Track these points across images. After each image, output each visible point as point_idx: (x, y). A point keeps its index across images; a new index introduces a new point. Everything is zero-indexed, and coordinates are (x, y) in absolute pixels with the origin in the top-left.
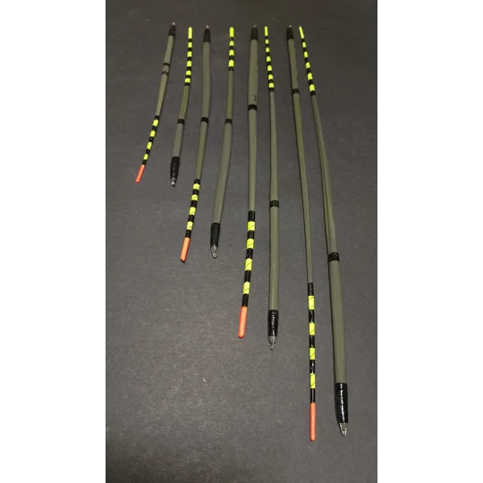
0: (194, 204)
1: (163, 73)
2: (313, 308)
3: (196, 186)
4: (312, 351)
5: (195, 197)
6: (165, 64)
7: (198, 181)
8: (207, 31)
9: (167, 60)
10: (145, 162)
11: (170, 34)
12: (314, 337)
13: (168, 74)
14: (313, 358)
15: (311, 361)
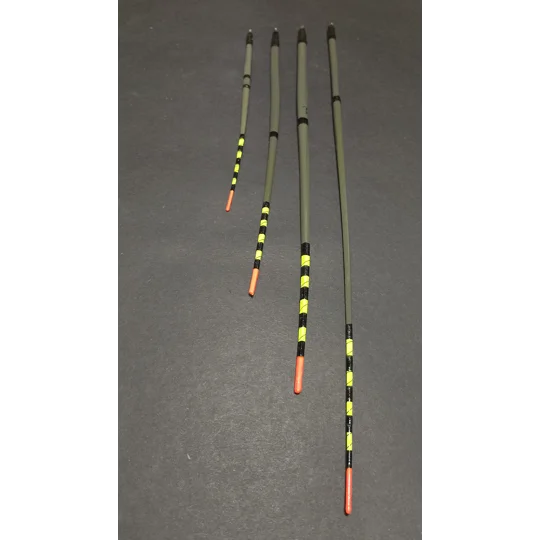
0: (263, 230)
1: (244, 86)
2: (351, 354)
3: (265, 210)
4: (350, 405)
5: (264, 223)
6: (246, 76)
7: (267, 204)
8: (275, 33)
9: (247, 71)
10: (233, 187)
11: (248, 43)
12: (351, 388)
13: (249, 87)
14: (350, 413)
15: (348, 418)
